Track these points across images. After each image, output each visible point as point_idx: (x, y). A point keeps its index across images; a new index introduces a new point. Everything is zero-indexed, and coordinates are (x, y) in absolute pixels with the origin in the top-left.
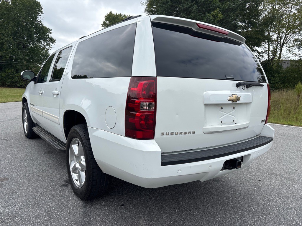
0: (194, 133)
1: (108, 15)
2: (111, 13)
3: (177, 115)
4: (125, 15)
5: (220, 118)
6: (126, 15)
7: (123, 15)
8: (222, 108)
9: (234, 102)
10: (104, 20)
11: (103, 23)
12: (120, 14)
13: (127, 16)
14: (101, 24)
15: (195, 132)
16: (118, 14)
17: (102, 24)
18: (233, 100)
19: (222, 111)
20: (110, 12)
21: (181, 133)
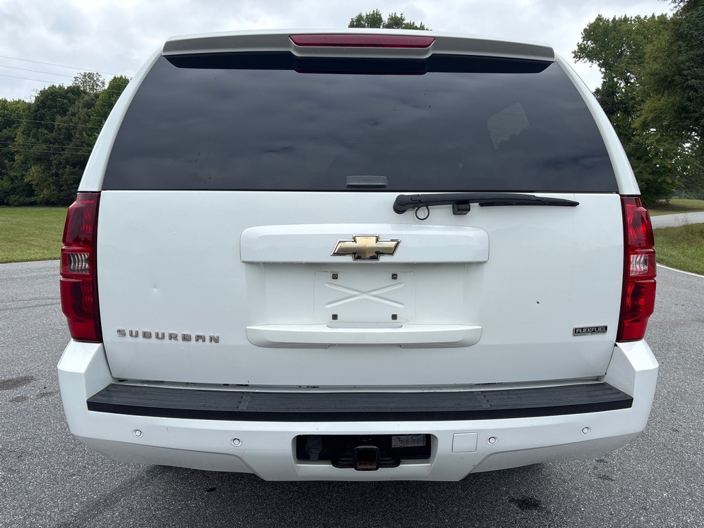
0: (215, 340)
1: (590, 26)
2: (599, 19)
3: (155, 287)
4: (638, 18)
5: (329, 306)
6: (642, 17)
7: (633, 18)
8: (335, 277)
9: (359, 258)
10: (581, 41)
11: (576, 48)
12: (625, 17)
13: (646, 17)
14: (573, 52)
15: (218, 337)
16: (617, 19)
17: (575, 52)
18: (354, 254)
19: (339, 286)
20: (597, 16)
21: (173, 337)
